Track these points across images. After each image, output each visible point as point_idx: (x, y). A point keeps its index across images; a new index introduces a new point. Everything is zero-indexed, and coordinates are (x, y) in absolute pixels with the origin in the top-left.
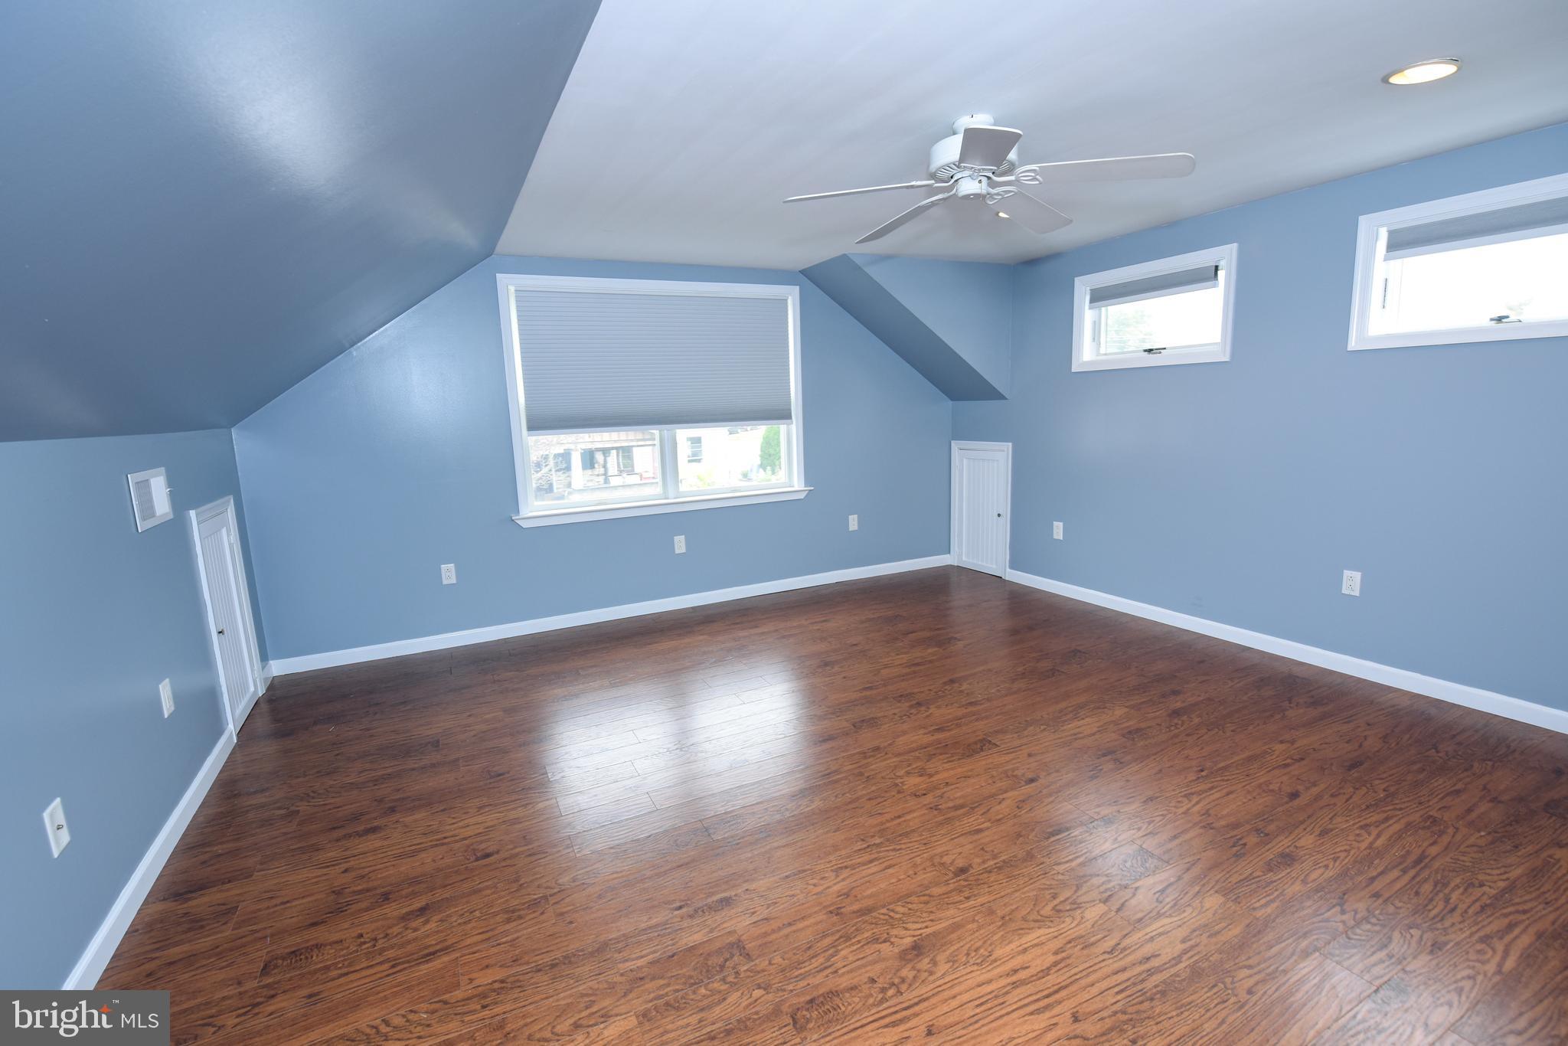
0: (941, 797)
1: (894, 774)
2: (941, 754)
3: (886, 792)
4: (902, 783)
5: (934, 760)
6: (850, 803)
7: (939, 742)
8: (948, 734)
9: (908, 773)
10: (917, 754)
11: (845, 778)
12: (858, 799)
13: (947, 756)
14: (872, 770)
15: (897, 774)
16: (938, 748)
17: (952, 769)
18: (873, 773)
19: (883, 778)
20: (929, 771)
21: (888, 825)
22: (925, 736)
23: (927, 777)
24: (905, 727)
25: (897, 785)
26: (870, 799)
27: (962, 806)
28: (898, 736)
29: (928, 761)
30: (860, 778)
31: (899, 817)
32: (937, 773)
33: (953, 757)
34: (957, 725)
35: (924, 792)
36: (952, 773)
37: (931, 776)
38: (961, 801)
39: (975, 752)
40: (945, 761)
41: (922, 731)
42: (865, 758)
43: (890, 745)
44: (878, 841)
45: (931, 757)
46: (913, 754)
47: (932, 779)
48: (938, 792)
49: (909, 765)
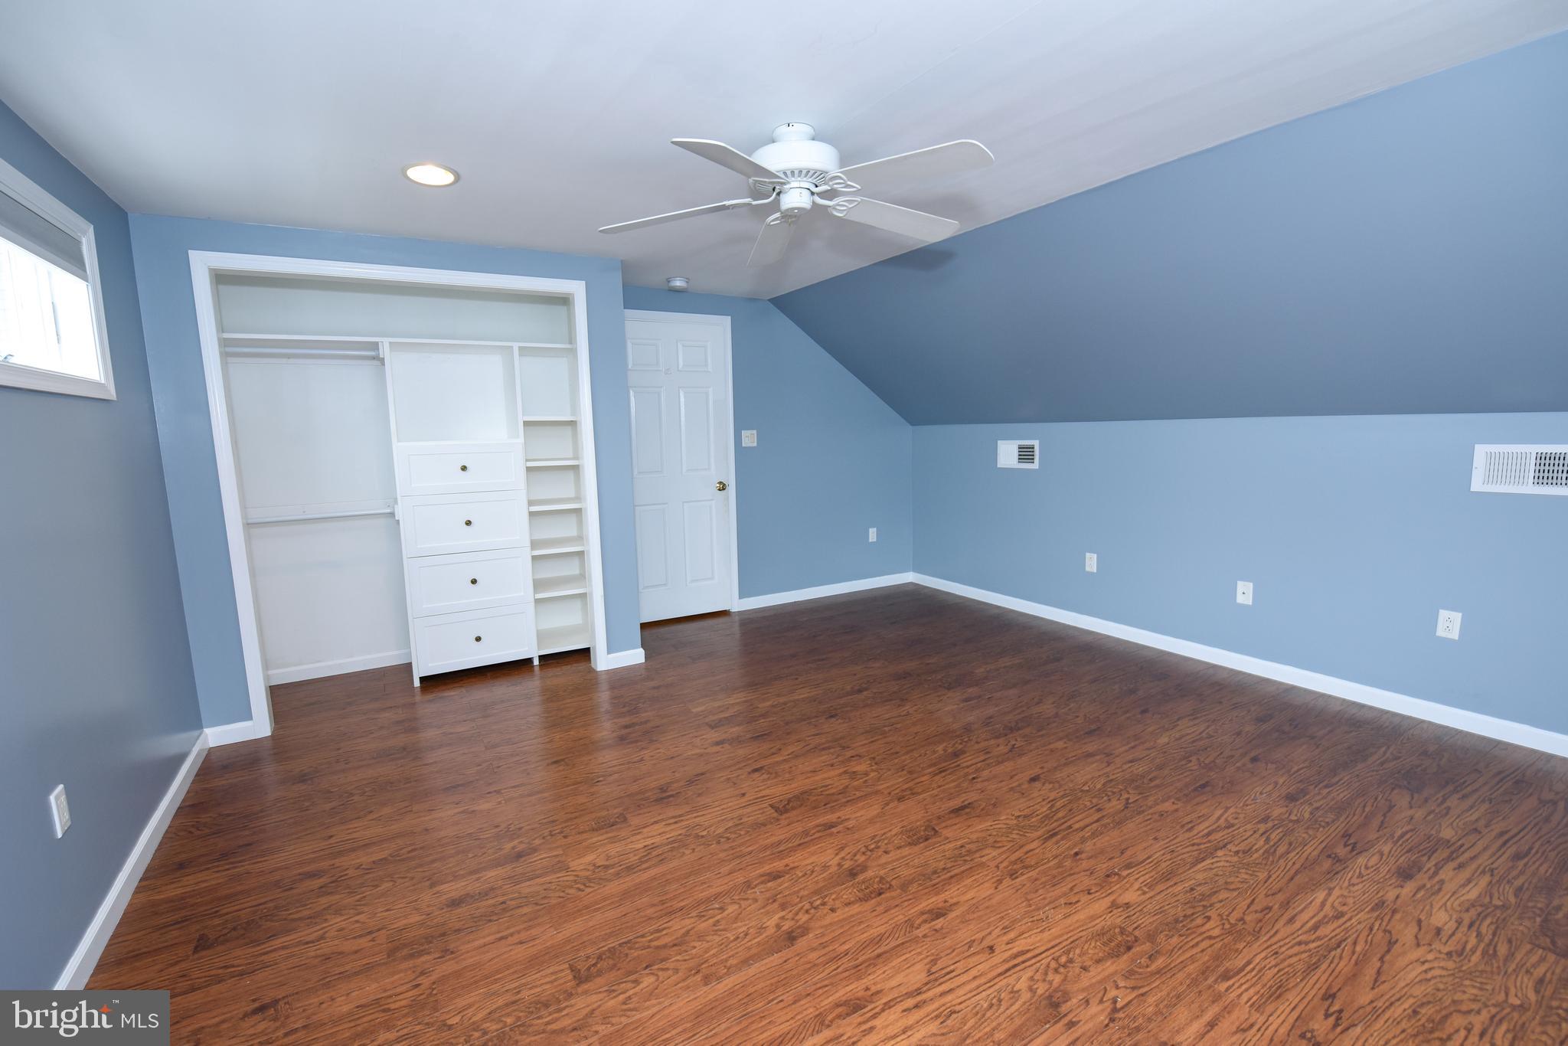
0: (838, 756)
1: (879, 773)
2: (833, 794)
3: (884, 759)
4: (872, 766)
5: (841, 787)
6: (913, 750)
7: (833, 810)
8: (821, 820)
9: (866, 774)
10: (858, 794)
11: (923, 769)
12: (907, 753)
13: (827, 793)
14: (900, 776)
15: (876, 773)
16: (836, 801)
17: (825, 779)
18: (900, 774)
19: (890, 770)
20: (847, 776)
21: (880, 737)
22: (847, 817)
23: (850, 770)
24: (870, 831)
25: (876, 764)
26: (897, 753)
27: (824, 749)
28: (878, 816)
29: (847, 787)
30: (910, 770)
31: (872, 742)
32: (840, 775)
33: (821, 792)
34: (807, 835)
35: (852, 759)
36: (826, 775)
37: (845, 772)
38: (823, 753)
39: (797, 797)
40: (830, 787)
41: (850, 824)
42: (911, 789)
43: (887, 804)
44: (886, 729)
45: (844, 791)
46: (862, 794)
47: (845, 769)
48: (840, 759)
49: (866, 781)
